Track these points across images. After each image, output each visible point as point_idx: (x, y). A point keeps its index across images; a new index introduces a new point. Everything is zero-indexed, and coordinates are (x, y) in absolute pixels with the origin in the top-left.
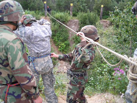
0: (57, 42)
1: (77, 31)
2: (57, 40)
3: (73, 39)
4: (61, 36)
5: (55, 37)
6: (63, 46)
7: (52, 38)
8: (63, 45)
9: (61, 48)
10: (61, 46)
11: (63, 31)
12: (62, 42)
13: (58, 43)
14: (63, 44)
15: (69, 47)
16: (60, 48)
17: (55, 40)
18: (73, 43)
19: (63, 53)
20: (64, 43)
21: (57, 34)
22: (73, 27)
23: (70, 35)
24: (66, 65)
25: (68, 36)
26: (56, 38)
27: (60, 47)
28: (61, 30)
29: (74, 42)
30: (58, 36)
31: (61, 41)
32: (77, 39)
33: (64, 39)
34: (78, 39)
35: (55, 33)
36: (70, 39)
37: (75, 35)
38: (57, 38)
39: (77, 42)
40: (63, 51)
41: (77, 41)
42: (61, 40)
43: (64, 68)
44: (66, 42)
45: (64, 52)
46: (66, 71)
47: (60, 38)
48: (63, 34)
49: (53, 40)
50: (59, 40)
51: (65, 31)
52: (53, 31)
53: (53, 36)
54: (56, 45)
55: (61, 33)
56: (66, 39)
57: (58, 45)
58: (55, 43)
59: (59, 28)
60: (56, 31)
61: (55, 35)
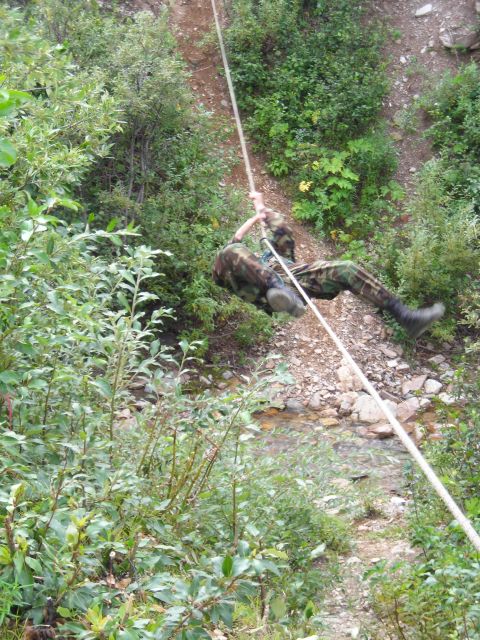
0: (285, 146)
1: (465, 44)
2: (284, 128)
3: (428, 119)
4: (321, 87)
5: (262, 103)
6: (330, 182)
8: (339, 175)
9: (320, 193)
10: (318, 183)
11: (333, 46)
12: (324, 140)
13: (288, 154)
14: (335, 166)
15: (385, 191)
16: (309, 196)
17: (262, 131)
18: (424, 158)
19: (330, 242)
20: (345, 155)
21: (283, 75)
22: (427, 9)
23: (399, 83)
24: (360, 344)
25: (382, 94)
27: (304, 187)
28: (321, 35)
29: (437, 147)
30: (288, 88)
31: (317, 135)
32: (459, 120)
33: (340, 119)
34: (468, 122)
35: (269, 65)
36: (399, 119)
37: (438, 86)
38: (280, 114)
39: (458, 149)
40: (334, 220)
41: (461, 132)
42: (314, 128)
43: (342, 373)
44: (358, 146)
45: (344, 237)
46: (352, 404)
47: (304, 107)
48: (334, 74)
49: (250, 127)
50: (301, 126)
51: (353, 48)
52: (246, 46)
53: (249, 89)
54: (276, 167)
55: (313, 63)
56: (360, 117)
57: (291, 167)
58: (265, 152)
59: (298, 22)
60: (271, 51)
61: (265, 80)
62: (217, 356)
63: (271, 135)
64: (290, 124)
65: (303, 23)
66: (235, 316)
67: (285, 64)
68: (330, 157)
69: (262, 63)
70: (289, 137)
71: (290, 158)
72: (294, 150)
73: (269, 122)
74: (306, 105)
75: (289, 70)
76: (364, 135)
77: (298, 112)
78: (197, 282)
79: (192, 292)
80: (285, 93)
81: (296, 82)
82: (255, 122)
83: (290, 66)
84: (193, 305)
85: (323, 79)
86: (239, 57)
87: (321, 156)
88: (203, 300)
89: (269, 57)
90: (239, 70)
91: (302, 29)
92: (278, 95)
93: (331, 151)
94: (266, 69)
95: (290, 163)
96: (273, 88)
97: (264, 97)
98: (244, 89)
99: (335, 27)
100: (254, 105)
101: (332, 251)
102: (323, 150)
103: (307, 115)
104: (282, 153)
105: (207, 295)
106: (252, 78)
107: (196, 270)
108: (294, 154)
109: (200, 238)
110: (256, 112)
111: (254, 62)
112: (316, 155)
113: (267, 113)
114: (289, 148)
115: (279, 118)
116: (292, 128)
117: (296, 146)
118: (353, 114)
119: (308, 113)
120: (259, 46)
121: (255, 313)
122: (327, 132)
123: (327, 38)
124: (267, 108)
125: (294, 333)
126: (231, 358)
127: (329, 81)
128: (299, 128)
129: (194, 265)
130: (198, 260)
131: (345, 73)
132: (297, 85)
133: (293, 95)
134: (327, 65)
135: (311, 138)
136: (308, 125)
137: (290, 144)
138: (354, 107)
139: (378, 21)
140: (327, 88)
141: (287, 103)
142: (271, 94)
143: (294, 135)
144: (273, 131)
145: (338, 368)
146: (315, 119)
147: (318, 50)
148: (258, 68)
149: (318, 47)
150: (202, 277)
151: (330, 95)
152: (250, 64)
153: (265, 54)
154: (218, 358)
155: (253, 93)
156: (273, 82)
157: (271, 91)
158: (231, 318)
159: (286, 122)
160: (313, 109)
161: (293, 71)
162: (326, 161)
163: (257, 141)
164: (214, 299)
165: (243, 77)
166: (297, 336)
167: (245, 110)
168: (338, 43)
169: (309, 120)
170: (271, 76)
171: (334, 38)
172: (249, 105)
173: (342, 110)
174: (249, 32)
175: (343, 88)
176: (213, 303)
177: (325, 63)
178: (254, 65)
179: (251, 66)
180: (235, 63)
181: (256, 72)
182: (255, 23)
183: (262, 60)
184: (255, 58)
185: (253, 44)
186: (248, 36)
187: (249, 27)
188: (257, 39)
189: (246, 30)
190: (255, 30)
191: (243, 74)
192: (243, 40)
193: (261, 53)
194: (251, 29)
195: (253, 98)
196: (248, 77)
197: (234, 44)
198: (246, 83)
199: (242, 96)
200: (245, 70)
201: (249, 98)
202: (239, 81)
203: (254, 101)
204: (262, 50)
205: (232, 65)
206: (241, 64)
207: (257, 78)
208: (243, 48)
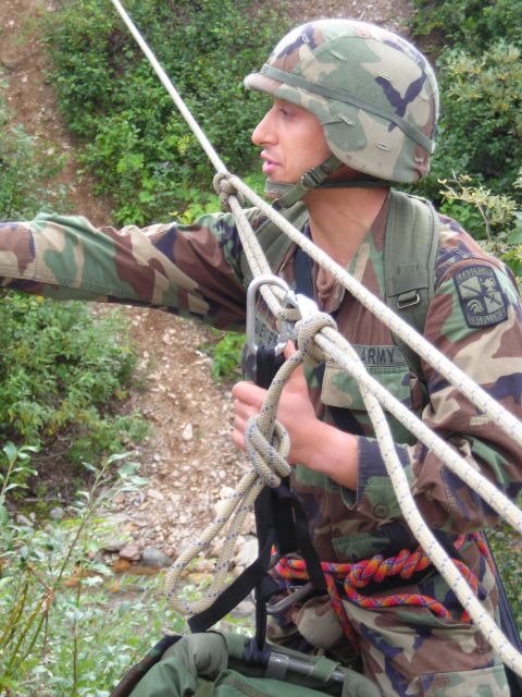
0: (138, 186)
2: (137, 161)
5: (106, 125)
7: (79, 138)
11: (206, 45)
12: (195, 178)
13: (144, 197)
17: (107, 164)
21: (136, 85)
26: (117, 128)
28: (190, 29)
30: (143, 104)
31: (185, 170)
35: (117, 71)
38: (132, 140)
42: (181, 161)
46: (236, 554)
47: (166, 131)
48: (210, 84)
49: (90, 158)
50: (162, 158)
51: (237, 48)
52: (85, 43)
53: (88, 104)
54: (127, 216)
55: (180, 69)
56: (244, 146)
57: (148, 216)
58: (110, 194)
59: (158, 10)
60: (120, 51)
61: (110, 93)
62: (43, 487)
63: (119, 171)
64: (146, 156)
65: (165, 12)
66: (69, 427)
67: (139, 70)
68: (204, 203)
69: (107, 68)
70: (146, 173)
71: (145, 204)
72: (152, 192)
73: (117, 152)
74: (169, 128)
75: (145, 78)
76: (251, 171)
77: (159, 137)
78: (14, 379)
79: (6, 393)
80: (139, 111)
81: (155, 95)
82: (95, 152)
83: (147, 73)
84: (10, 411)
85: (194, 91)
86: (73, 59)
87: (191, 201)
88: (25, 404)
89: (117, 59)
90: (74, 77)
91: (164, 19)
92: (130, 114)
93: (206, 194)
94: (112, 76)
95: (146, 210)
96: (122, 103)
97: (110, 116)
98: (81, 106)
99: (210, 18)
100: (96, 127)
101: (206, 336)
102: (193, 192)
103: (171, 143)
104: (135, 196)
105: (30, 398)
106: (95, 88)
107: (13, 362)
108: (152, 198)
109: (19, 316)
110: (98, 137)
111: (96, 66)
112: (183, 199)
113: (115, 139)
114: (145, 189)
115: (130, 146)
116: (150, 161)
117: (155, 186)
118: (237, 142)
119: (171, 140)
120: (103, 44)
121: (98, 424)
122: (200, 167)
123: (199, 34)
124: (114, 132)
125: (153, 453)
126: (62, 489)
127: (202, 94)
128: (160, 161)
129: (10, 355)
130: (16, 347)
131: (224, 84)
132: (156, 100)
133: (150, 114)
134: (200, 72)
135: (177, 175)
136: (172, 157)
137: (146, 183)
138: (238, 132)
139: (272, 11)
140: (200, 104)
141: (142, 124)
142: (119, 113)
143: (152, 170)
144: (121, 166)
145: (216, 501)
146: (182, 148)
147: (186, 50)
148: (101, 74)
149: (187, 46)
150: (21, 372)
151: (202, 115)
152: (89, 69)
153: (111, 55)
154: (44, 489)
155: (93, 111)
156: (122, 95)
157: (119, 108)
158: (62, 431)
159: (140, 151)
160: (179, 134)
161: (151, 79)
162: (197, 207)
163: (99, 179)
164: (38, 403)
165: (79, 86)
166: (157, 457)
167: (83, 135)
168: (215, 40)
169: (174, 150)
170: (120, 86)
171: (210, 34)
172: (88, 128)
173: (220, 136)
174: (90, 22)
175: (223, 105)
176: (38, 408)
177: (197, 68)
178: (95, 70)
179: (92, 72)
180: (68, 67)
181: (98, 80)
182: (98, 11)
183: (107, 64)
184: (96, 60)
185: (94, 41)
186: (88, 28)
187: (89, 15)
188: (101, 33)
189: (85, 20)
190: (98, 21)
191: (79, 82)
192: (81, 34)
193: (106, 54)
194: (93, 19)
195: (94, 117)
196: (87, 87)
197: (67, 40)
198: (83, 96)
199: (78, 115)
200: (82, 77)
201: (88, 118)
202: (74, 93)
203: (96, 121)
204: (107, 49)
205: (65, 71)
206: (77, 68)
207: (99, 89)
208: (80, 46)
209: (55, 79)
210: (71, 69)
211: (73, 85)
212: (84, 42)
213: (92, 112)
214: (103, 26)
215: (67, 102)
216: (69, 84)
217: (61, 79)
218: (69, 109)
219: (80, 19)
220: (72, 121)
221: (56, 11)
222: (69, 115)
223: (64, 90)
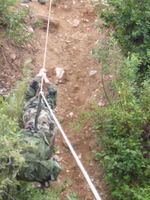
53: (127, 177)
61: (144, 169)
69: (142, 150)
86: (117, 143)
90: (117, 156)
94: (146, 156)
97: (143, 187)
98: (121, 178)
100: (132, 195)
106: (132, 165)
111: (134, 149)
120: (140, 132)
148: (138, 155)
152: (128, 151)
153: (145, 140)
155: (131, 182)
165: (121, 163)
174: (130, 116)
178: (132, 152)
179: (130, 153)
180: (112, 149)
181: (135, 159)
182: (137, 107)
183: (142, 147)
184: (134, 144)
185: (133, 129)
186: (129, 120)
187: (130, 110)
188: (138, 124)
189: (127, 114)
190: (136, 115)
191: (121, 160)
192: (123, 124)
193: (142, 139)
194: (133, 113)
195: (131, 187)
196: (127, 165)
197: (113, 128)
198: (123, 171)
199: (119, 185)
200: (122, 157)
201: (126, 188)
202: (116, 168)
203: (132, 191)
204: (143, 136)
205: (109, 152)
206: (119, 150)
207: (136, 166)
208: (122, 133)
209: (103, 157)
210: (115, 150)
211: (116, 163)
212: (125, 130)
213: (129, 183)
214: (140, 119)
215: (110, 175)
216: (112, 161)
217: (107, 158)
218: (112, 180)
219: (123, 113)
220: (114, 190)
221: (105, 106)
222: (112, 185)
223: (109, 166)
